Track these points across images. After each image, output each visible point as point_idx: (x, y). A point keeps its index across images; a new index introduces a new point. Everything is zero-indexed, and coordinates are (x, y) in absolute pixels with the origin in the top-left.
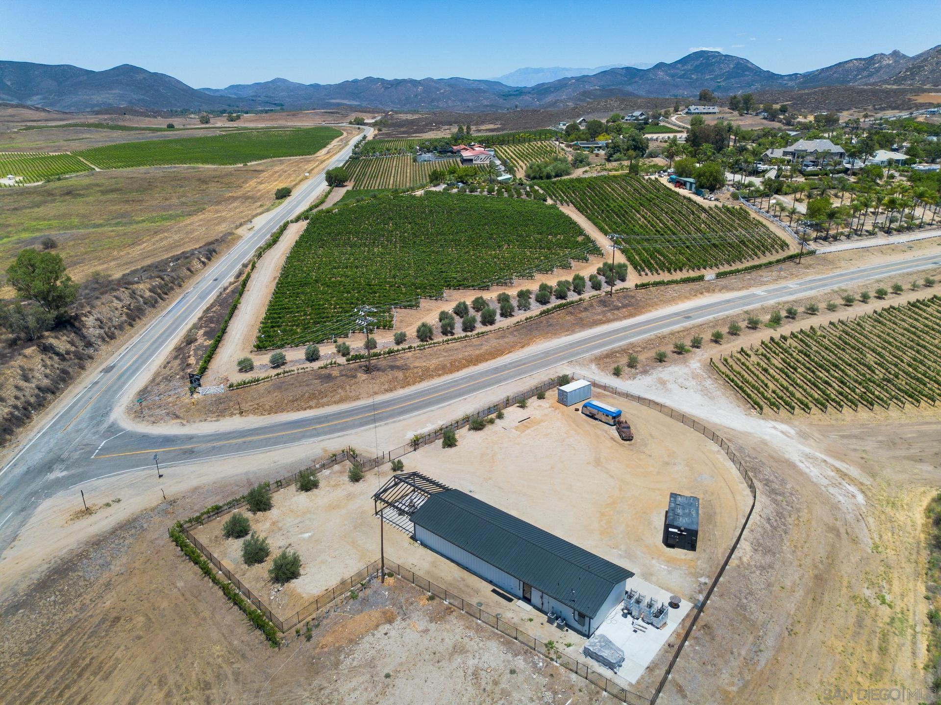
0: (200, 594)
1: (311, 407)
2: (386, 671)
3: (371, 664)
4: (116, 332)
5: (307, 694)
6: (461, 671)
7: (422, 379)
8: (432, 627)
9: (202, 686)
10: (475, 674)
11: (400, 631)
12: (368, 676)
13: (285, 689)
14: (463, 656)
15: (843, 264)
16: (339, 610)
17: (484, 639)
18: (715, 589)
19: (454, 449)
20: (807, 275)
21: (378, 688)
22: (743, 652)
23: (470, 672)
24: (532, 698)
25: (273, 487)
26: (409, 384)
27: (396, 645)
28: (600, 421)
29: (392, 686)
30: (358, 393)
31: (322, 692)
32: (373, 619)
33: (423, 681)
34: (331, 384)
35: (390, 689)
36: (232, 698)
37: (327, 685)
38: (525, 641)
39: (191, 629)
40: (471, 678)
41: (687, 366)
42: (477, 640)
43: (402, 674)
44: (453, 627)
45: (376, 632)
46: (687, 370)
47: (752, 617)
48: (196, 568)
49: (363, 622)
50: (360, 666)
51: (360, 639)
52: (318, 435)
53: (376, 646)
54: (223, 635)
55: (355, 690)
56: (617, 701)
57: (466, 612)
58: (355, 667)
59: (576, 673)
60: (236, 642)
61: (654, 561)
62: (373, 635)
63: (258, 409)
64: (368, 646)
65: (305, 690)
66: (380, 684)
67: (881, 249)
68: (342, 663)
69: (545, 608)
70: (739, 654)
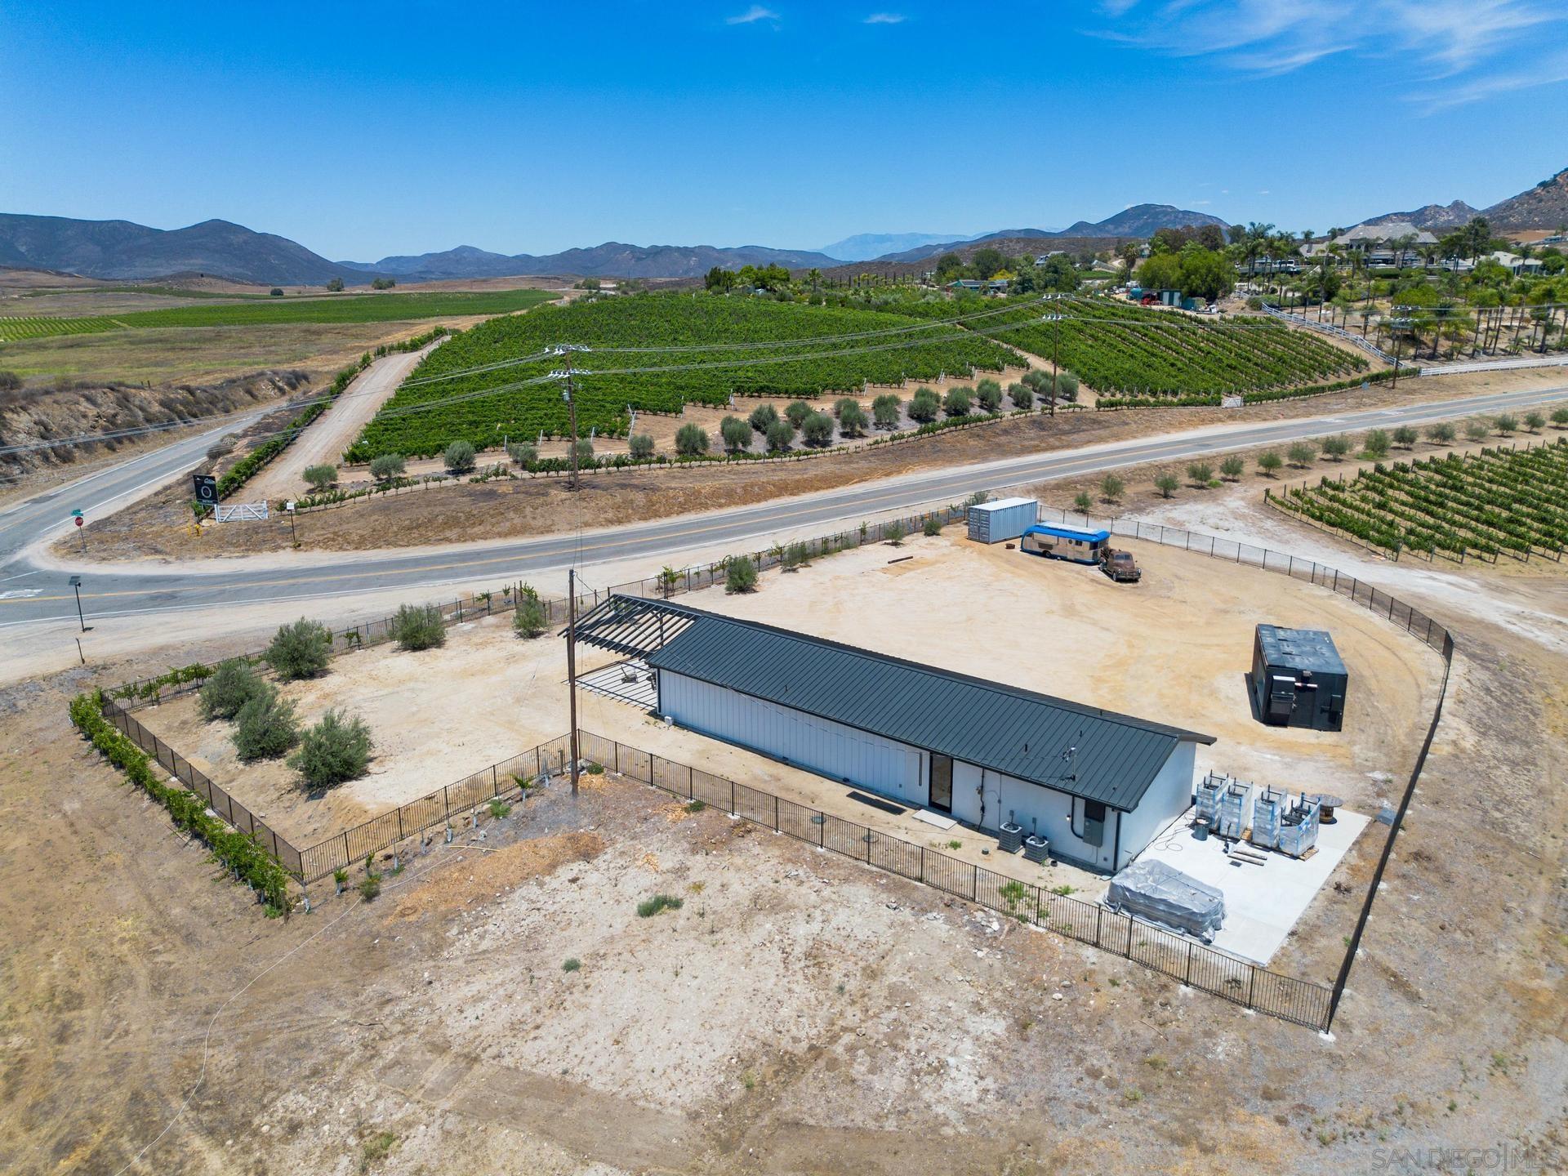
0: (114, 822)
1: (449, 540)
2: (569, 954)
3: (530, 942)
4: (77, 453)
5: (343, 1015)
6: (775, 950)
7: (683, 509)
8: (698, 862)
9: (57, 1001)
10: (814, 956)
11: (613, 873)
12: (517, 970)
13: (285, 1005)
14: (779, 917)
15: (1473, 389)
16: (457, 840)
17: (836, 882)
18: (1416, 791)
19: (749, 597)
20: (1412, 401)
21: (542, 993)
22: (1536, 909)
23: (798, 951)
24: (978, 1003)
25: (339, 643)
26: (657, 515)
27: (600, 901)
28: (1064, 559)
29: (582, 987)
30: (549, 522)
31: (387, 1009)
32: (544, 852)
33: (669, 974)
34: (492, 503)
35: (577, 995)
36: (134, 1027)
37: (402, 992)
38: (945, 883)
39: (68, 887)
40: (802, 964)
41: (1220, 505)
42: (818, 884)
43: (610, 962)
44: (751, 862)
45: (547, 879)
46: (1220, 509)
47: (1530, 844)
48: (119, 776)
49: (517, 861)
50: (497, 950)
51: (503, 893)
52: (457, 575)
53: (547, 906)
54: (149, 898)
55: (478, 999)
56: (1226, 1005)
57: (787, 833)
58: (484, 952)
59: (1096, 945)
60: (176, 911)
61: (1243, 749)
62: (541, 885)
63: (333, 540)
64: (525, 905)
65: (341, 1006)
66: (550, 986)
67: (1537, 372)
68: (452, 944)
69: (990, 821)
70: (1527, 914)
